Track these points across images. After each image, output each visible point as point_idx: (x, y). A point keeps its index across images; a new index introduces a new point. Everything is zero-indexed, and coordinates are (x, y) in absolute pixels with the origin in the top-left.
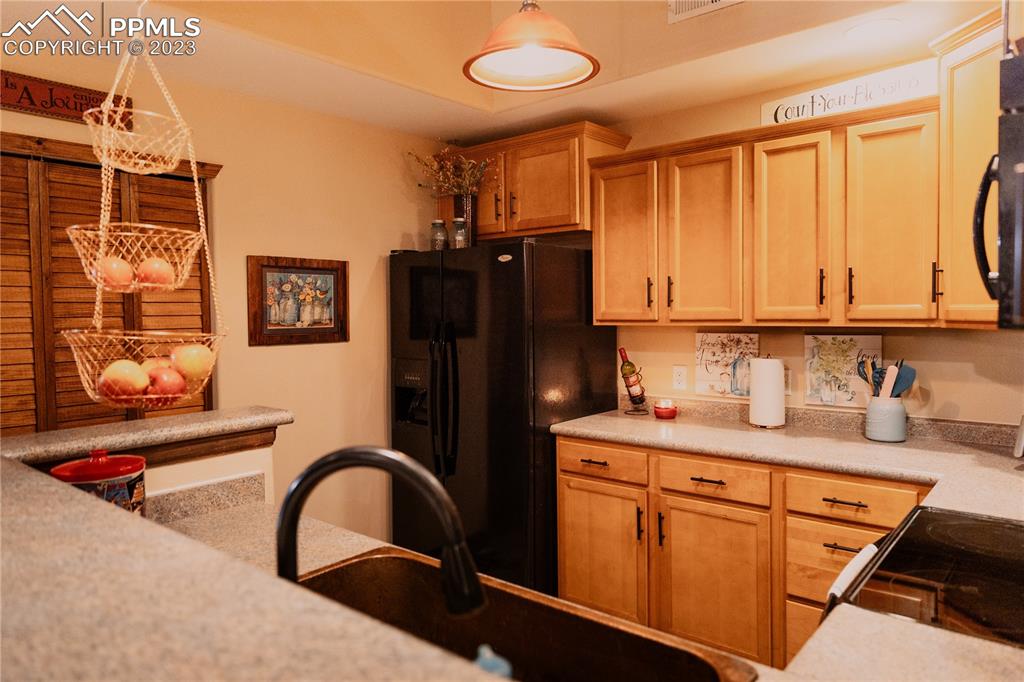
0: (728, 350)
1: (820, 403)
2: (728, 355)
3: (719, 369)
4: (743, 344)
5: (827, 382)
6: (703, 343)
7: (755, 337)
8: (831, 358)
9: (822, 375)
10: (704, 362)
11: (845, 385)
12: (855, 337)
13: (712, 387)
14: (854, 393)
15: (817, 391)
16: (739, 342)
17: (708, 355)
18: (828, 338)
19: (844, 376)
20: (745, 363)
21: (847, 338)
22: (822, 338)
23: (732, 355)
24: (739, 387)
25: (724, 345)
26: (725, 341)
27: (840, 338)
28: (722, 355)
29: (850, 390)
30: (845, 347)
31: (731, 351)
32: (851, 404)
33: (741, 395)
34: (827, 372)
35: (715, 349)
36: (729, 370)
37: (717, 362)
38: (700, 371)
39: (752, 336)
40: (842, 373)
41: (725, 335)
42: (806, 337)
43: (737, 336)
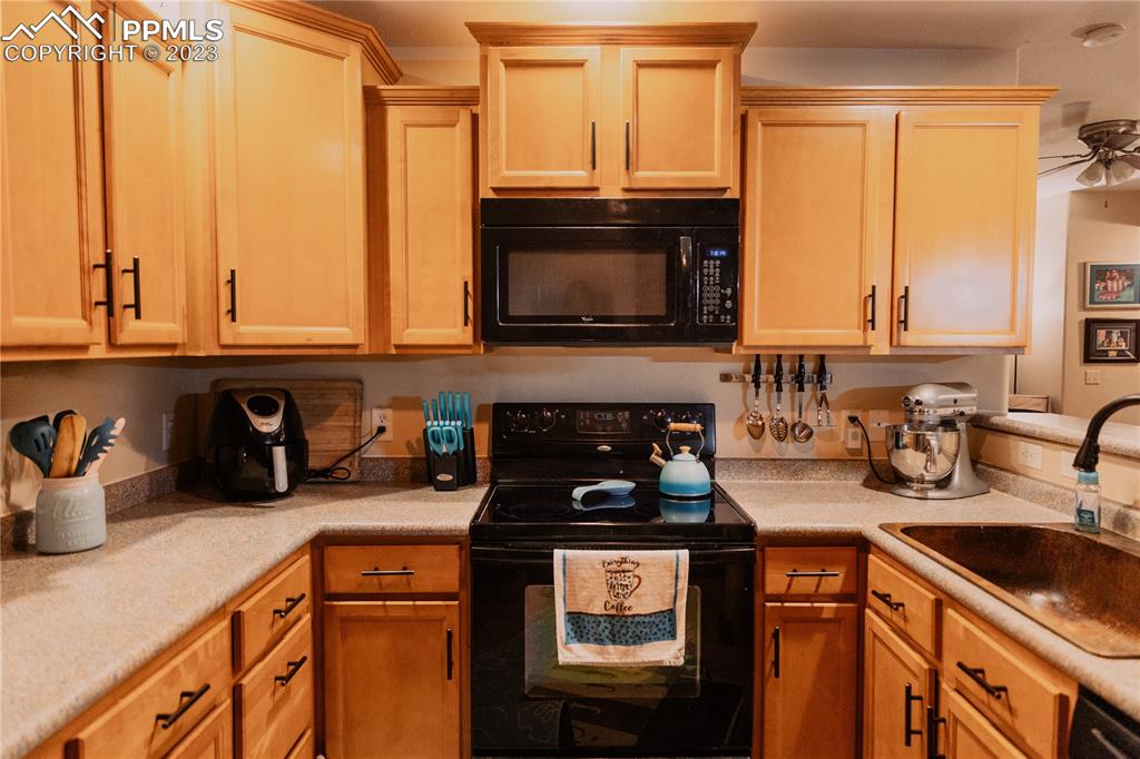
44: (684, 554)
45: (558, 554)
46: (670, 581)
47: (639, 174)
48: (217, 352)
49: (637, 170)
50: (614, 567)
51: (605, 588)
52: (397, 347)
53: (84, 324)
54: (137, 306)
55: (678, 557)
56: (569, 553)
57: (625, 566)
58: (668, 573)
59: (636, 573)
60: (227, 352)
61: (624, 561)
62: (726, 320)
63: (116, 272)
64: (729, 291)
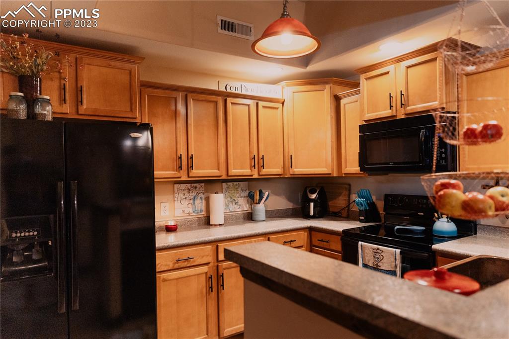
0: (191, 192)
1: (229, 211)
2: (191, 194)
3: (186, 202)
4: (198, 189)
5: (231, 202)
6: (178, 189)
7: (203, 184)
8: (233, 192)
9: (229, 199)
10: (179, 199)
11: (237, 202)
12: (240, 183)
13: (184, 211)
14: (240, 205)
15: (228, 206)
16: (196, 187)
17: (181, 196)
18: (231, 184)
19: (237, 199)
20: (199, 197)
21: (237, 183)
22: (229, 183)
23: (193, 194)
24: (196, 209)
25: (189, 190)
26: (190, 188)
27: (235, 183)
28: (188, 195)
29: (239, 204)
30: (237, 187)
31: (192, 192)
32: (239, 210)
33: (198, 213)
34: (231, 198)
35: (185, 192)
36: (192, 202)
37: (186, 198)
38: (177, 204)
39: (202, 184)
40: (236, 198)
41: (189, 185)
42: (223, 183)
43: (195, 185)
44: (398, 251)
45: (360, 243)
46: (393, 260)
47: (409, 108)
48: (290, 176)
49: (408, 106)
50: (375, 250)
51: (373, 258)
52: (345, 174)
53: (250, 171)
54: (263, 166)
55: (395, 252)
56: (363, 243)
57: (378, 251)
58: (392, 257)
59: (382, 254)
60: (293, 176)
61: (378, 249)
62: (442, 162)
63: (260, 159)
64: (443, 150)
